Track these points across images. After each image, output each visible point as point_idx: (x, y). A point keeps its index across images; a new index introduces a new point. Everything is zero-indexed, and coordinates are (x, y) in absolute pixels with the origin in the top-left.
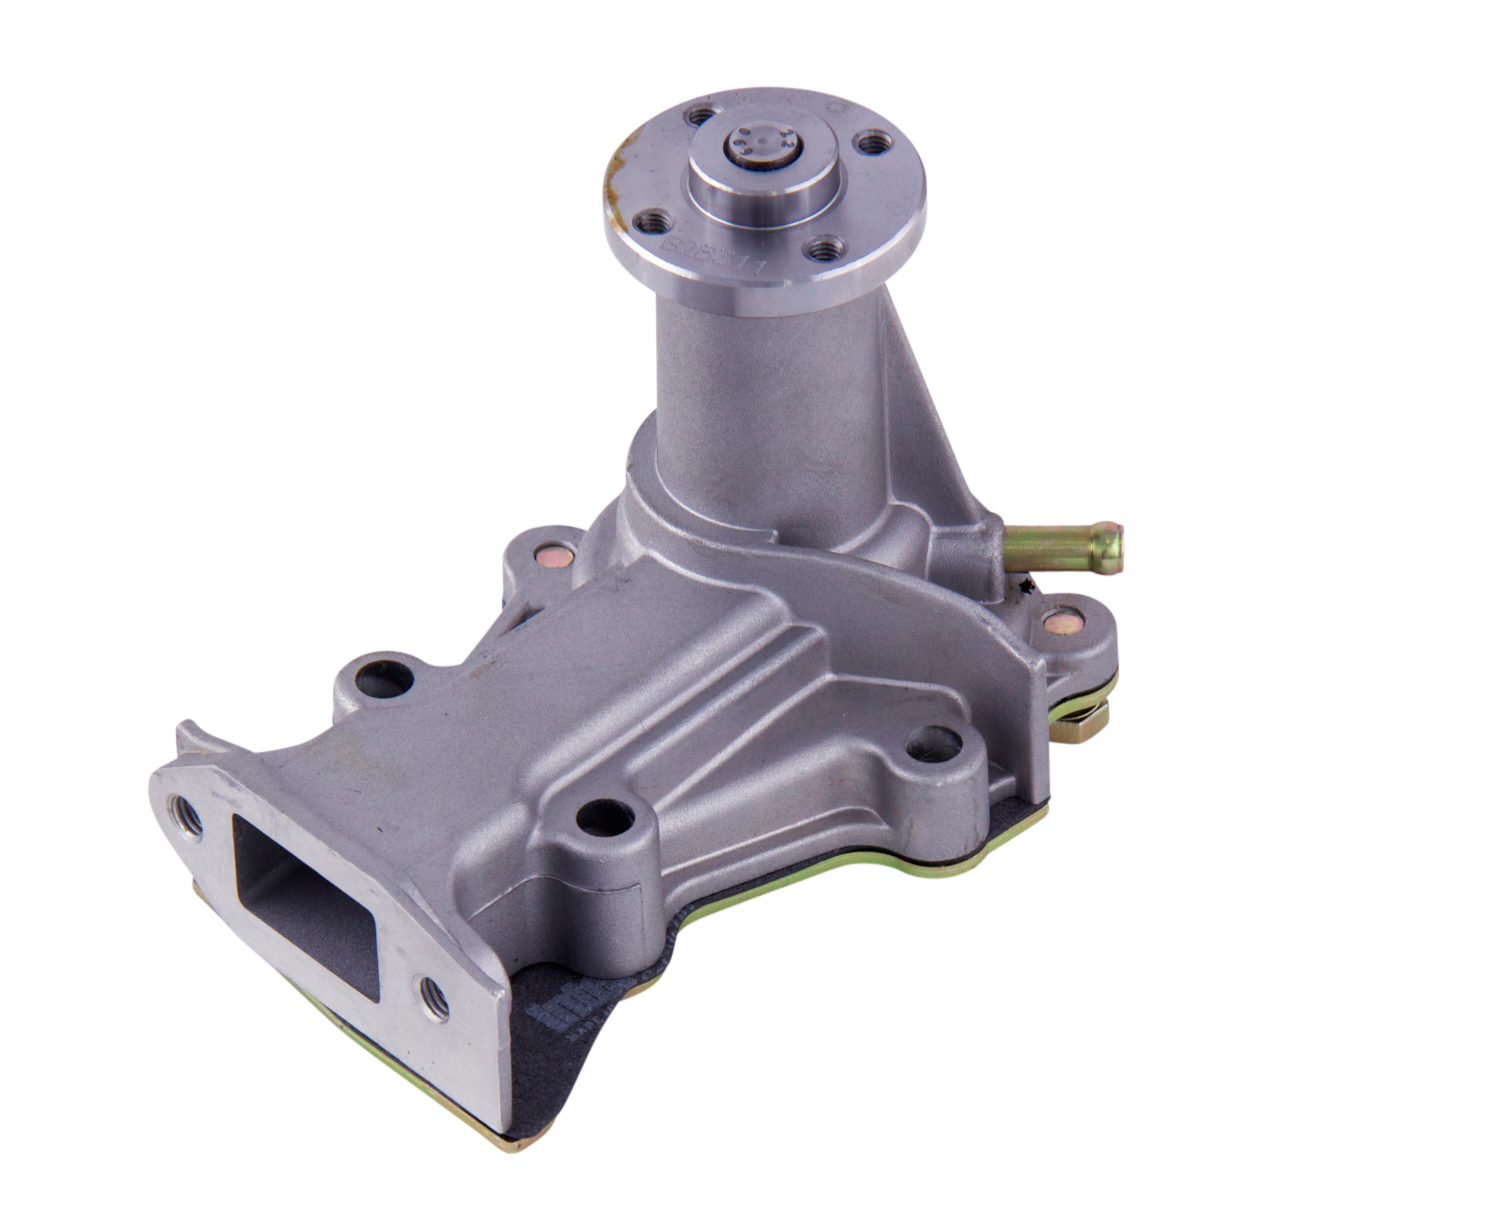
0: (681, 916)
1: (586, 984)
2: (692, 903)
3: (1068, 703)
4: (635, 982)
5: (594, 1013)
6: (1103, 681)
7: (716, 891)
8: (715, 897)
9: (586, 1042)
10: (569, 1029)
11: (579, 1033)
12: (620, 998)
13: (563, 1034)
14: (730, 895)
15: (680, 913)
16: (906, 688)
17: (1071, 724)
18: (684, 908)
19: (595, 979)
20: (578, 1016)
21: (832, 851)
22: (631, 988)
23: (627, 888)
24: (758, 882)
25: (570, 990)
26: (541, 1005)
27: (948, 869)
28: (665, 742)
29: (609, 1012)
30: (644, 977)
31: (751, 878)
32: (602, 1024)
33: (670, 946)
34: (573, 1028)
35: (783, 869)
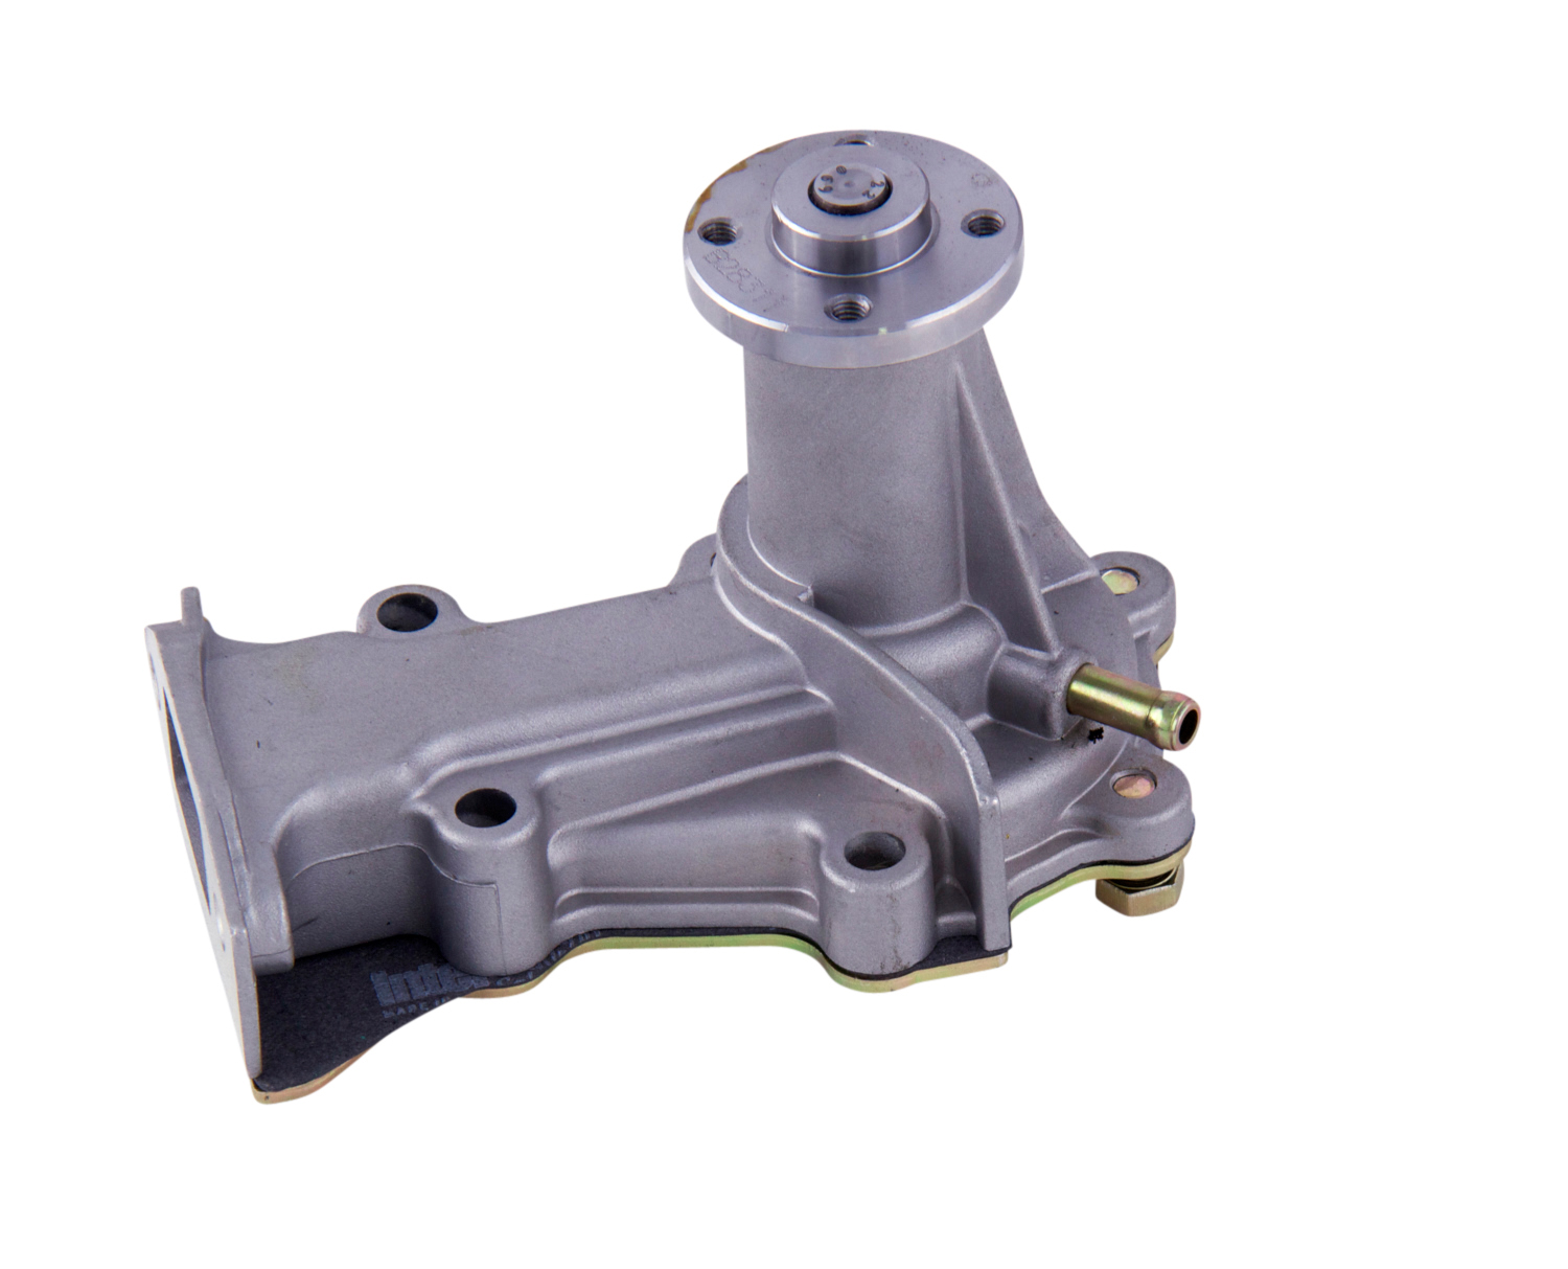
0: (582, 939)
1: (446, 971)
2: (601, 930)
3: (1106, 867)
4: (488, 983)
5: (425, 1000)
6: (1150, 857)
7: (629, 926)
8: (626, 932)
9: (394, 1023)
10: (393, 1006)
11: (396, 1012)
12: (463, 994)
13: (383, 1008)
14: (643, 935)
15: (583, 935)
16: (897, 790)
17: (1121, 892)
18: (590, 932)
19: (455, 968)
20: (411, 997)
21: (768, 928)
22: (480, 989)
23: (481, 884)
24: (677, 932)
25: (428, 970)
26: (390, 975)
27: (861, 982)
29: (441, 1003)
30: (499, 983)
31: (671, 926)
32: (425, 1012)
33: (548, 963)
34: (395, 1007)
35: (709, 928)
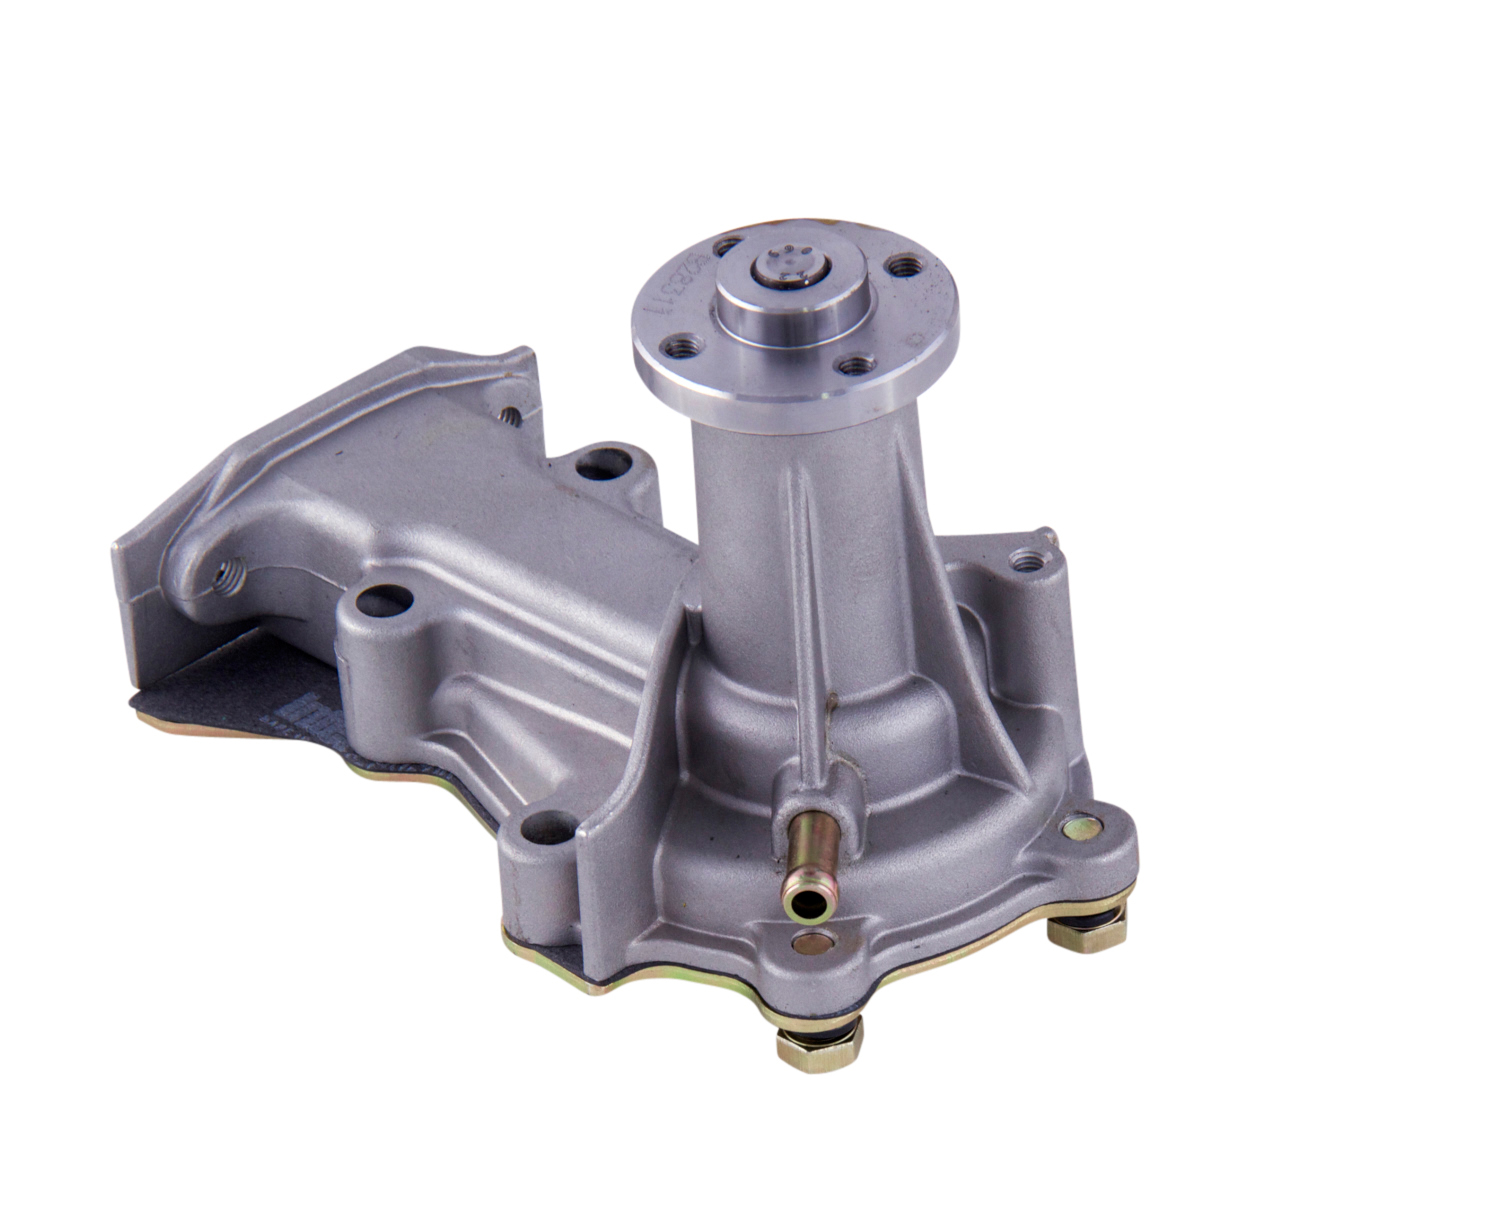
26: (317, 701)
28: (500, 630)
